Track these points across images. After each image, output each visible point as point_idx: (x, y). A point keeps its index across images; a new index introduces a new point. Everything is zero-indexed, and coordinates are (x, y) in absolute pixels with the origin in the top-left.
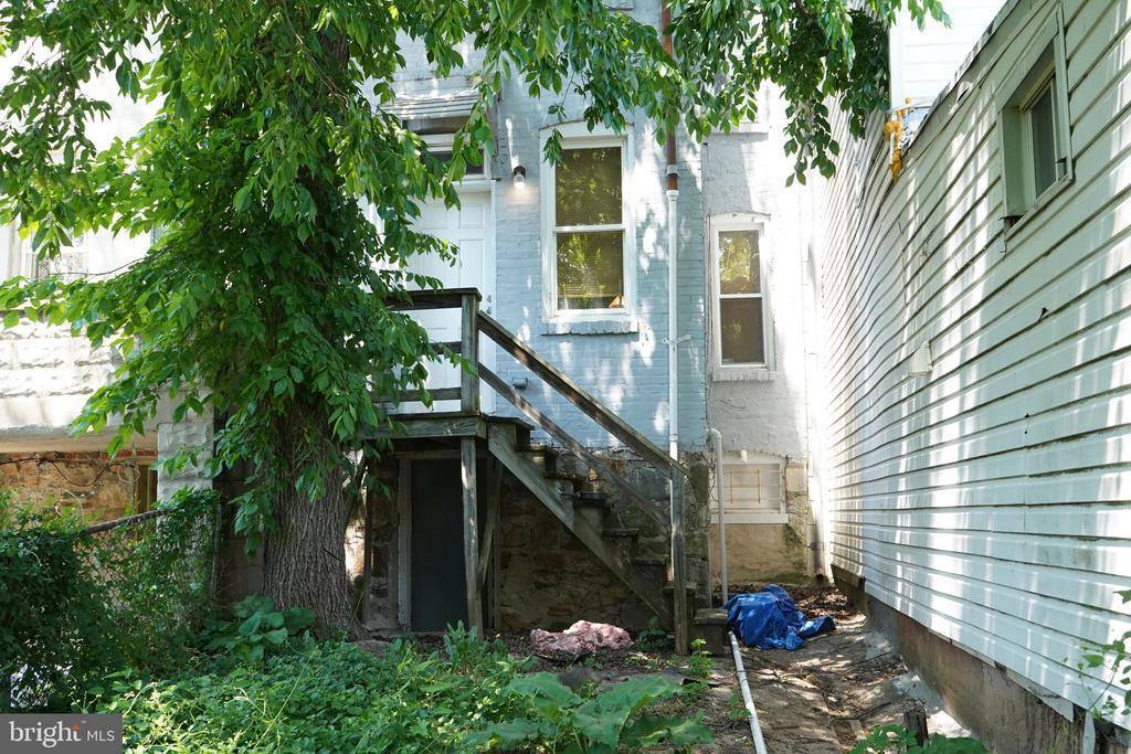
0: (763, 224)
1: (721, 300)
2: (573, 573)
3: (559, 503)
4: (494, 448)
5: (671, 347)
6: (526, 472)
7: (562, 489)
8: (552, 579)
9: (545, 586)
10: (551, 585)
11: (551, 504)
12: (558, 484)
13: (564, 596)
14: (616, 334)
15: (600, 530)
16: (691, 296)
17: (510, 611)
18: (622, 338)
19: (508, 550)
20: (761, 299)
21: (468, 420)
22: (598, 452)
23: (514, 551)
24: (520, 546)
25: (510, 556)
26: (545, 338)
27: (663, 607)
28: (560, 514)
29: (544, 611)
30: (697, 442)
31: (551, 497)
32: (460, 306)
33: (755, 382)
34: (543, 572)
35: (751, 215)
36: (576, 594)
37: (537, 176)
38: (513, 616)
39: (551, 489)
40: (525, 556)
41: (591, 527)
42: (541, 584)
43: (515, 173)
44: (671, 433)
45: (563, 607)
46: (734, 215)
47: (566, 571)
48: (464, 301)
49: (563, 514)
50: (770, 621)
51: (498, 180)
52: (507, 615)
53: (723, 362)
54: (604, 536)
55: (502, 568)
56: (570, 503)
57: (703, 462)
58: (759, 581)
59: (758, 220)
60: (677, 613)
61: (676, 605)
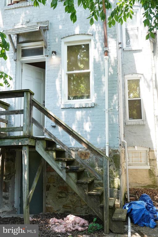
0: (141, 77)
1: (129, 100)
2: (71, 193)
3: (60, 170)
4: (37, 149)
5: (106, 112)
6: (49, 158)
7: (62, 165)
8: (64, 195)
9: (62, 197)
10: (64, 197)
11: (57, 171)
12: (60, 163)
13: (68, 202)
14: (87, 108)
15: (76, 181)
16: (113, 93)
17: (49, 206)
18: (89, 109)
19: (49, 184)
20: (140, 100)
21: (25, 139)
22: (80, 150)
23: (51, 185)
24: (53, 183)
25: (50, 186)
26: (62, 109)
27: (100, 213)
28: (61, 175)
29: (61, 207)
30: (116, 146)
31: (58, 168)
32: (23, 96)
33: (139, 125)
34: (61, 192)
35: (137, 74)
36: (72, 201)
37: (60, 54)
38: (51, 208)
39: (58, 164)
40: (55, 186)
41: (72, 180)
42: (60, 197)
43: (52, 53)
44: (106, 143)
45: (68, 205)
46: (132, 75)
47: (69, 192)
48: (25, 94)
49: (63, 175)
50: (143, 215)
51: (47, 56)
52: (49, 207)
53: (129, 119)
54: (77, 183)
55: (47, 191)
56: (65, 170)
57: (118, 153)
58: (141, 187)
59: (140, 76)
60: (105, 216)
61: (105, 213)
